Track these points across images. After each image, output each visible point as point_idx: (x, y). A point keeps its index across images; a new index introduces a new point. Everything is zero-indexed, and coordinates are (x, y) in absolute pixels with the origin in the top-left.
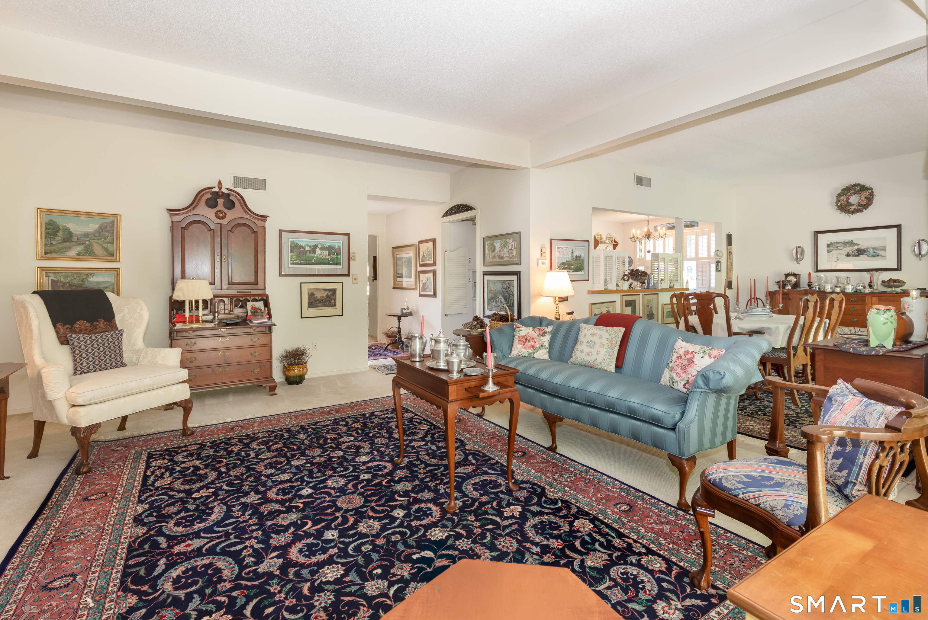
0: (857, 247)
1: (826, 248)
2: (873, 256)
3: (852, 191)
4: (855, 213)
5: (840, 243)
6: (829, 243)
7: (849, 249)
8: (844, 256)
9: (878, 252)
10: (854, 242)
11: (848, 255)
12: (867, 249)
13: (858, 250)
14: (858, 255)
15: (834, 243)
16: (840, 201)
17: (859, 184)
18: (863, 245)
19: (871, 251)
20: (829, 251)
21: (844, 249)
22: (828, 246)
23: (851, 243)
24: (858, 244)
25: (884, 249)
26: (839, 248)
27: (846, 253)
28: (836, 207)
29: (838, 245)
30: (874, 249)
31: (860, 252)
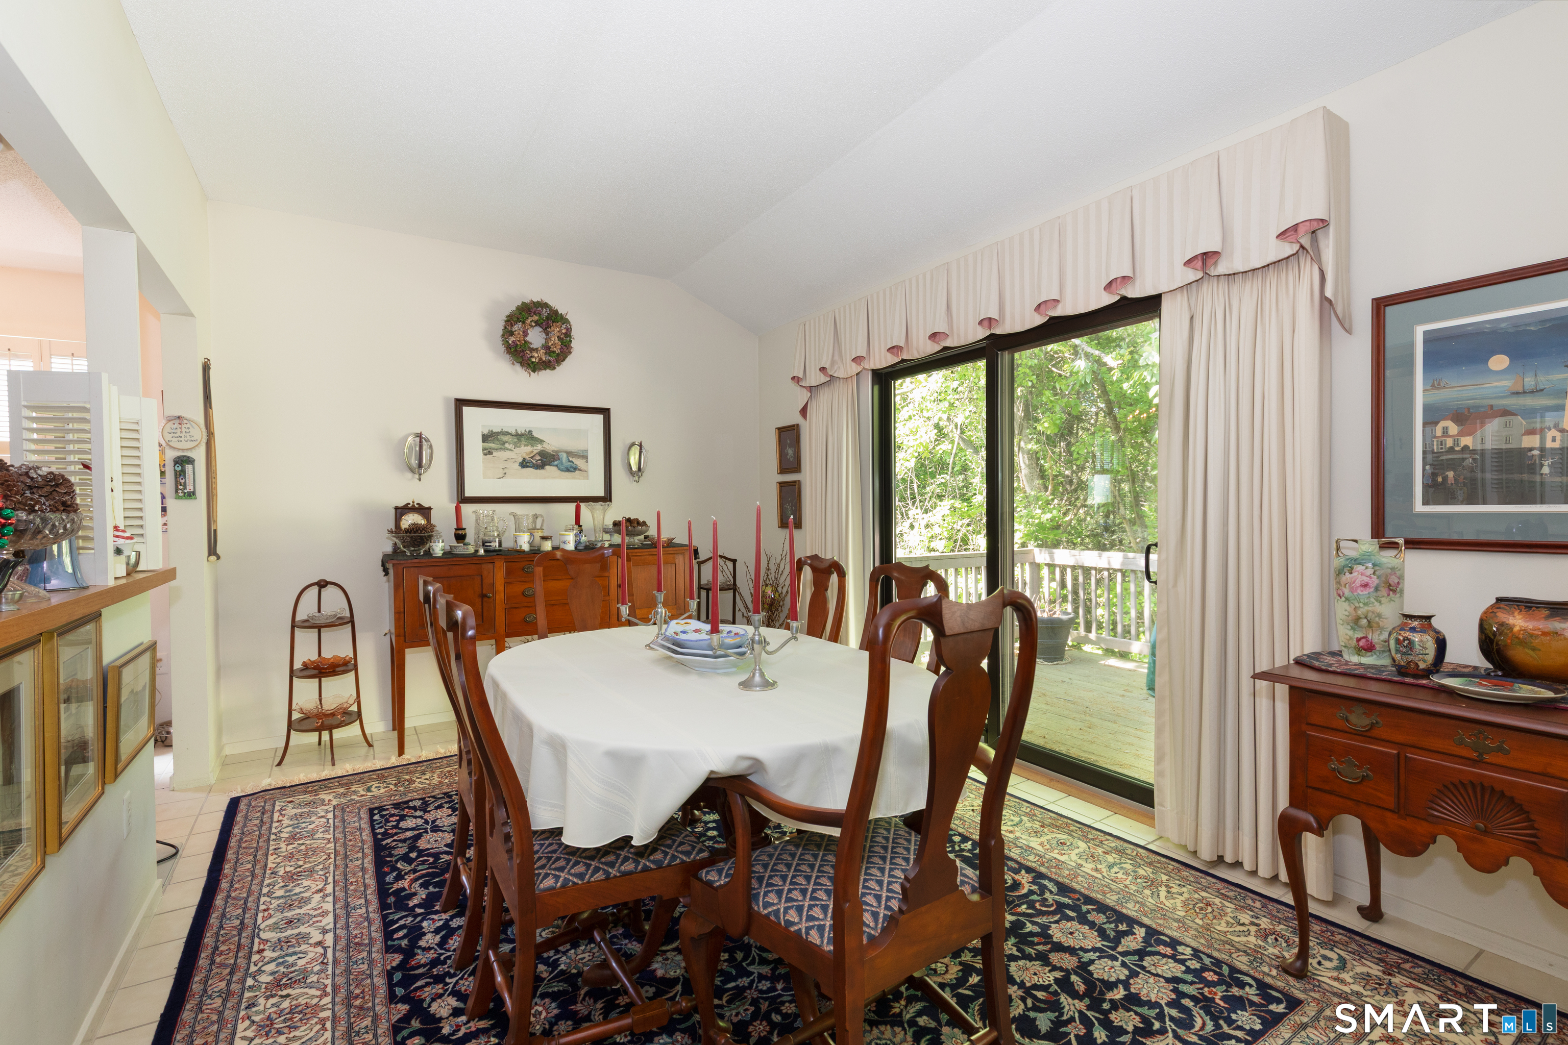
0: (539, 447)
1: (480, 445)
2: (568, 470)
3: (536, 318)
4: (540, 369)
5: (507, 433)
6: (486, 432)
7: (525, 451)
8: (517, 466)
9: (575, 460)
10: (535, 434)
11: (524, 464)
12: (557, 452)
13: (542, 454)
14: (541, 466)
15: (498, 433)
16: (512, 333)
17: (546, 305)
18: (552, 444)
19: (564, 456)
20: (488, 452)
21: (517, 450)
22: (485, 438)
23: (528, 437)
24: (541, 441)
25: (584, 456)
26: (507, 445)
27: (520, 460)
28: (503, 348)
29: (505, 438)
30: (569, 453)
31: (545, 460)
